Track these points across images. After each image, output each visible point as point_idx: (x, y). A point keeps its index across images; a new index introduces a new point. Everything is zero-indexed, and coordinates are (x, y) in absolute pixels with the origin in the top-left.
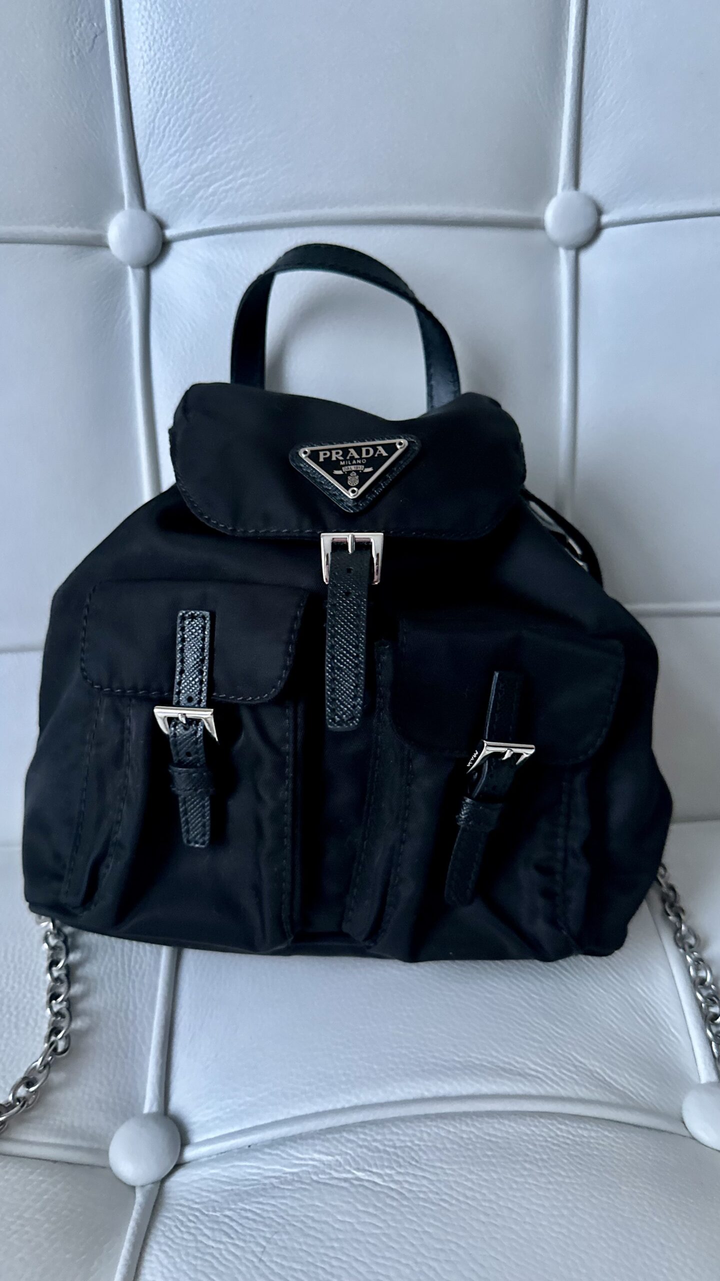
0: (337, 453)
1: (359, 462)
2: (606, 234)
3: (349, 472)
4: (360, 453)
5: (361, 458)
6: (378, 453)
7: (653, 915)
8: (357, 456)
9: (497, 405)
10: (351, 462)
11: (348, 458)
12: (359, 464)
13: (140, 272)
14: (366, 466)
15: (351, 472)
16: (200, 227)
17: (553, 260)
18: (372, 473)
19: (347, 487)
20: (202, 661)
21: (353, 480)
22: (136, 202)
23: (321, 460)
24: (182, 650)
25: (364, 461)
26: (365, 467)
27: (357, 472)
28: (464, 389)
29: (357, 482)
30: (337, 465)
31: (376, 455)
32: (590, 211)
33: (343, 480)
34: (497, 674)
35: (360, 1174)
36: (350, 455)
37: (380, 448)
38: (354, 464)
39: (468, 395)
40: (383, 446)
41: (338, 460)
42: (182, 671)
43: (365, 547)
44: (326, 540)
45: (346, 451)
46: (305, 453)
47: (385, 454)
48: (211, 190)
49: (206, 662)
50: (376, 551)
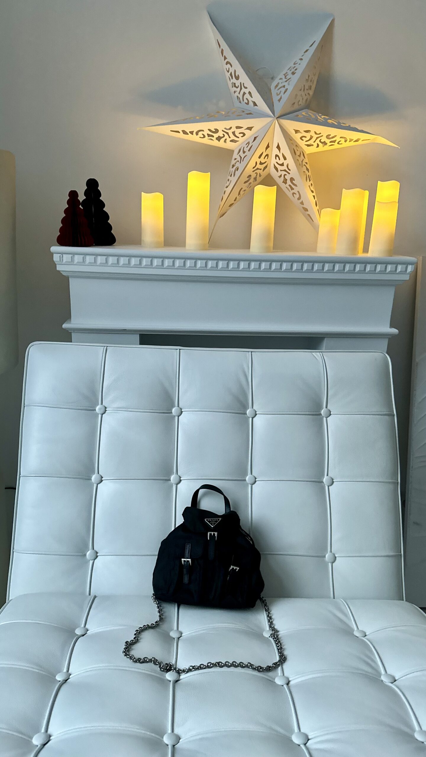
2: (257, 482)
3: (212, 523)
8: (214, 520)
9: (236, 512)
13: (176, 485)
14: (215, 522)
16: (187, 478)
19: (212, 525)
20: (189, 552)
21: (213, 524)
22: (176, 473)
23: (208, 521)
24: (186, 549)
28: (231, 510)
30: (210, 522)
33: (211, 524)
39: (232, 511)
40: (217, 519)
42: (186, 553)
43: (214, 534)
45: (212, 520)
46: (206, 520)
48: (189, 473)
50: (216, 535)
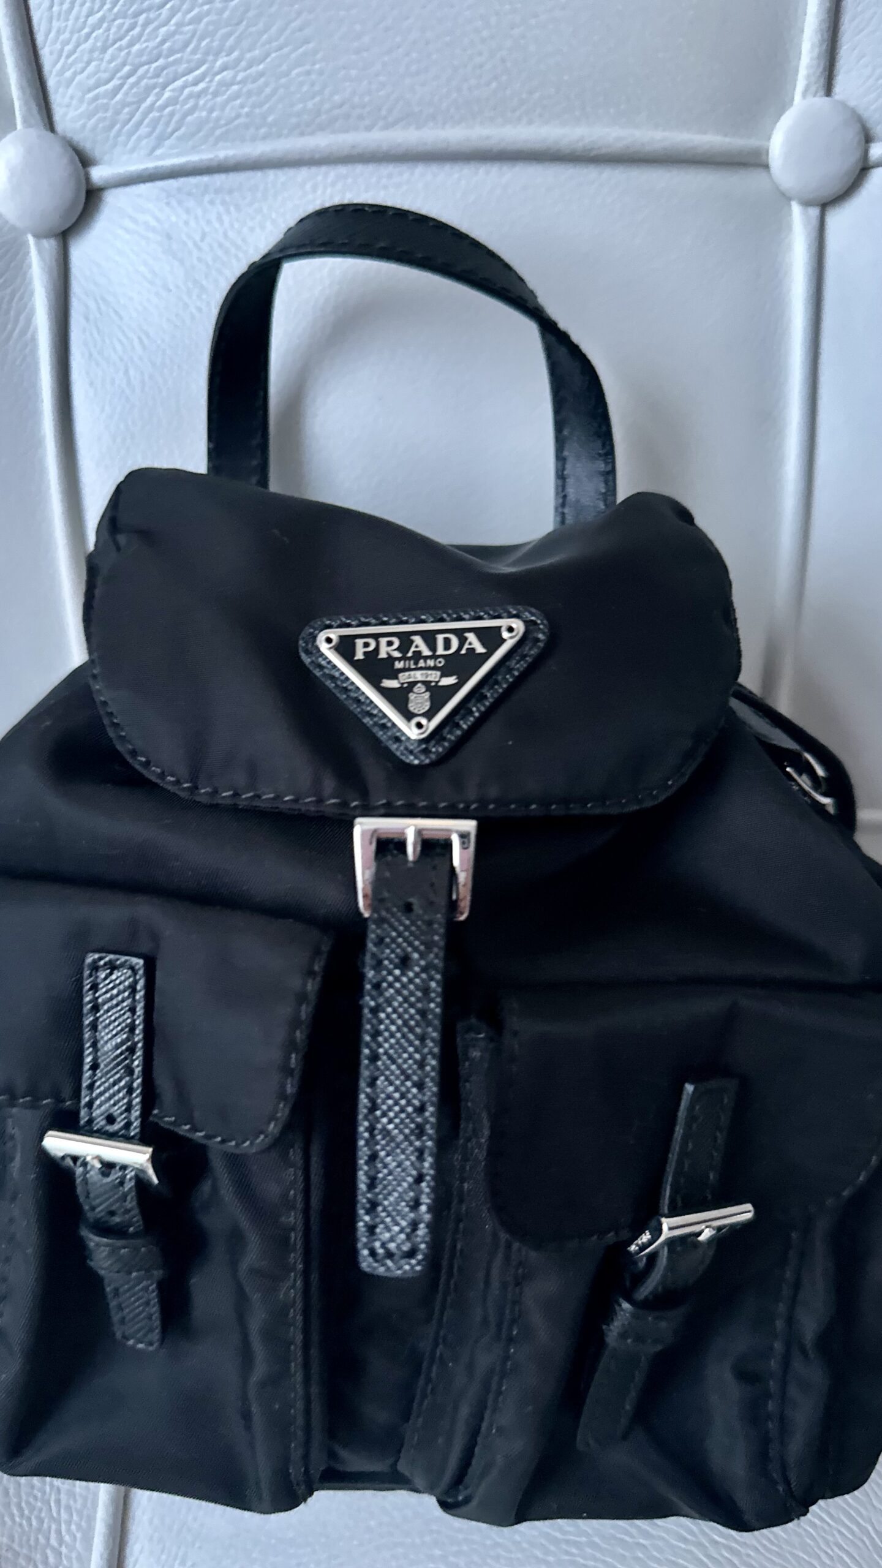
0: (390, 644)
1: (431, 663)
3: (413, 684)
4: (432, 647)
5: (435, 657)
6: (466, 646)
8: (426, 652)
10: (416, 663)
11: (410, 654)
12: (429, 668)
13: (50, 245)
14: (445, 673)
15: (415, 683)
16: (150, 165)
17: (780, 227)
18: (454, 689)
19: (408, 716)
20: (132, 1050)
21: (419, 701)
22: (37, 117)
23: (359, 655)
24: (94, 1026)
25: (441, 662)
26: (442, 676)
27: (426, 683)
28: (623, 491)
29: (427, 706)
30: (388, 668)
31: (463, 652)
32: (852, 135)
33: (399, 699)
34: (690, 1086)
36: (413, 649)
37: (471, 637)
38: (421, 669)
40: (476, 631)
41: (391, 659)
42: (95, 1067)
43: (439, 847)
44: (364, 829)
45: (406, 640)
46: (329, 640)
47: (480, 649)
48: (167, 94)
49: (139, 1053)
50: (460, 858)
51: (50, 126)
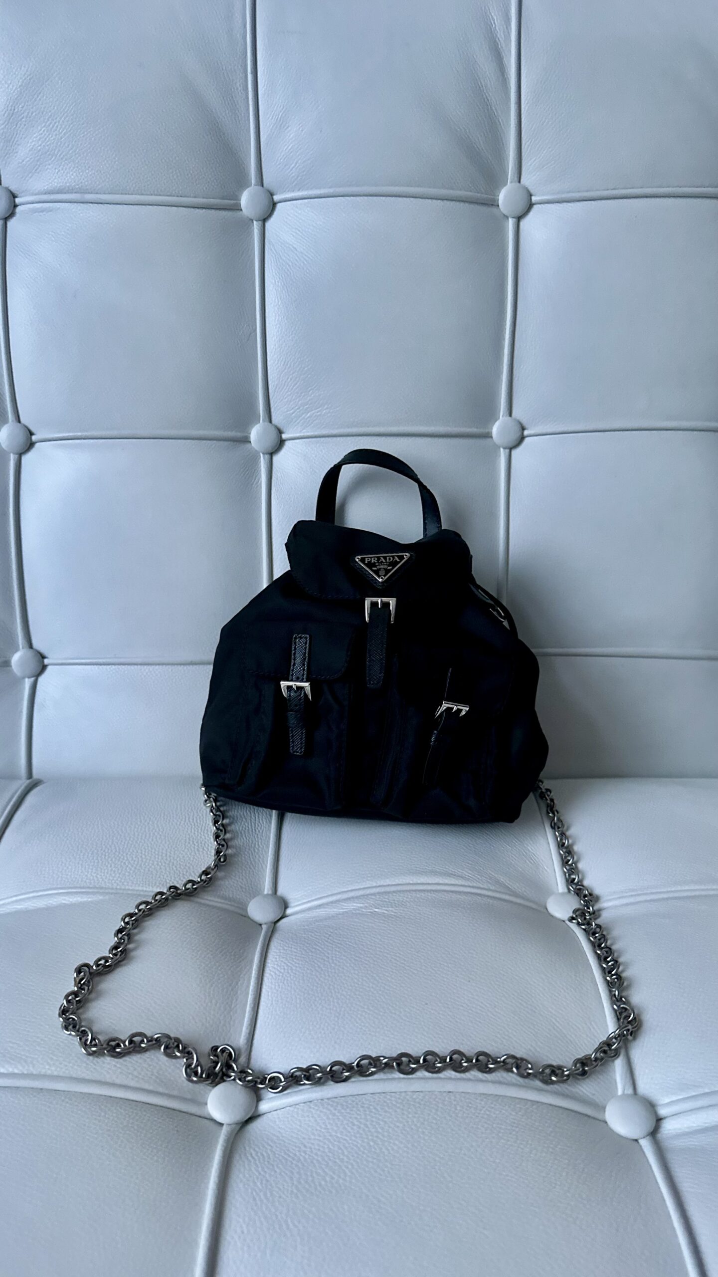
0: (375, 559)
1: (385, 564)
2: (527, 440)
3: (380, 569)
4: (385, 559)
5: (386, 562)
6: (395, 560)
7: (541, 814)
8: (384, 561)
9: (459, 536)
10: (381, 564)
11: (380, 562)
13: (267, 457)
14: (389, 566)
16: (302, 434)
17: (497, 455)
18: (391, 570)
19: (379, 576)
20: (305, 659)
21: (382, 572)
22: (267, 419)
23: (366, 562)
24: (295, 654)
25: (388, 563)
27: (384, 569)
28: (443, 528)
29: (384, 574)
30: (374, 565)
32: (517, 428)
33: (377, 572)
34: (451, 669)
35: (376, 910)
36: (381, 560)
37: (396, 557)
38: (383, 565)
39: (445, 530)
40: (397, 556)
41: (374, 563)
42: (294, 664)
43: (386, 605)
44: (368, 602)
45: (379, 558)
46: (358, 558)
47: (398, 560)
48: (308, 415)
49: (306, 660)
50: (392, 607)
51: (270, 421)
